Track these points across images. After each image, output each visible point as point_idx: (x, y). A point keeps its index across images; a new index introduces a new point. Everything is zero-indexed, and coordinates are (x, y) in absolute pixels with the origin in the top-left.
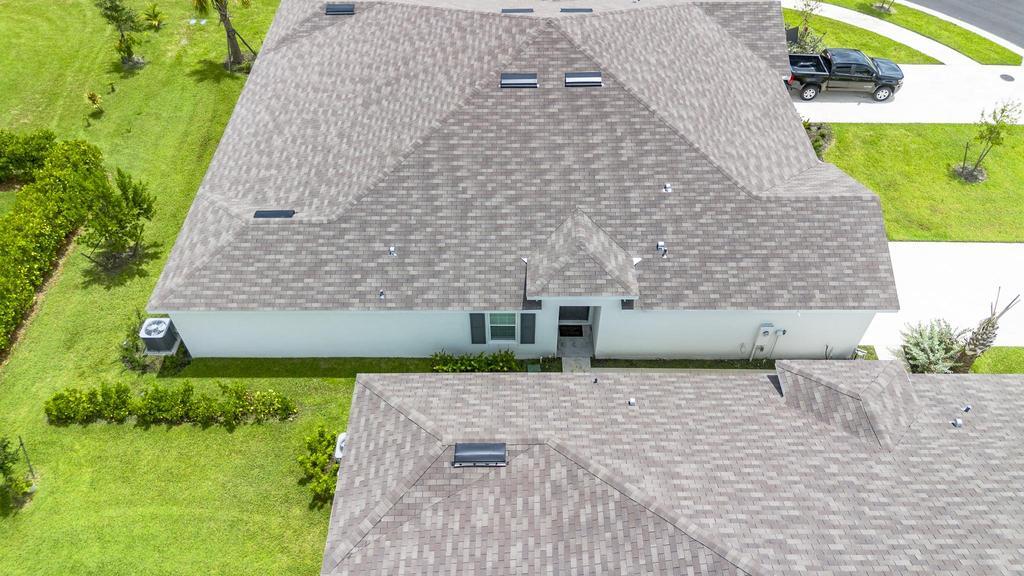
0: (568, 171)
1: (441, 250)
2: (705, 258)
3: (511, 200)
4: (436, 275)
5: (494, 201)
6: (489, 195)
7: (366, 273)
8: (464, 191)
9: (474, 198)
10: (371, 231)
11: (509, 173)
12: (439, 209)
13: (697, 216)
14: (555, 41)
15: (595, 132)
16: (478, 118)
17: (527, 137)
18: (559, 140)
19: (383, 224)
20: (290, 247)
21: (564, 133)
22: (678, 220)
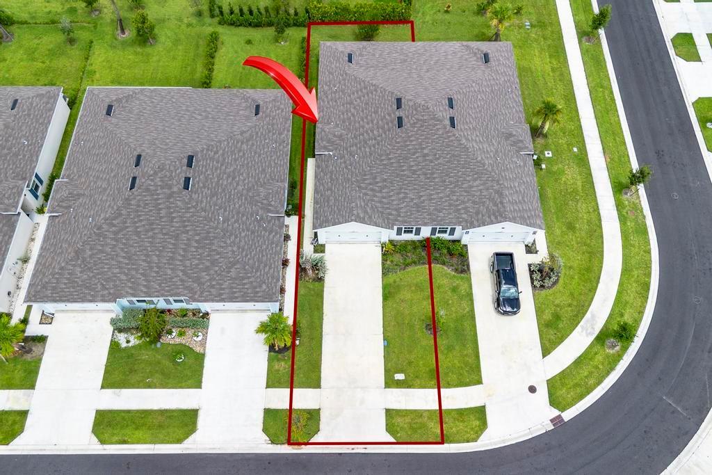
0: (363, 127)
1: (336, 101)
2: (332, 172)
3: (353, 115)
4: (328, 102)
5: (352, 110)
6: (354, 108)
7: (329, 86)
8: (356, 101)
9: (354, 104)
10: (342, 82)
11: (363, 111)
12: (350, 96)
13: (346, 167)
14: (416, 110)
15: (378, 131)
16: (383, 96)
17: (376, 112)
18: (375, 122)
19: (345, 85)
20: (338, 65)
21: (378, 122)
22: (345, 162)
